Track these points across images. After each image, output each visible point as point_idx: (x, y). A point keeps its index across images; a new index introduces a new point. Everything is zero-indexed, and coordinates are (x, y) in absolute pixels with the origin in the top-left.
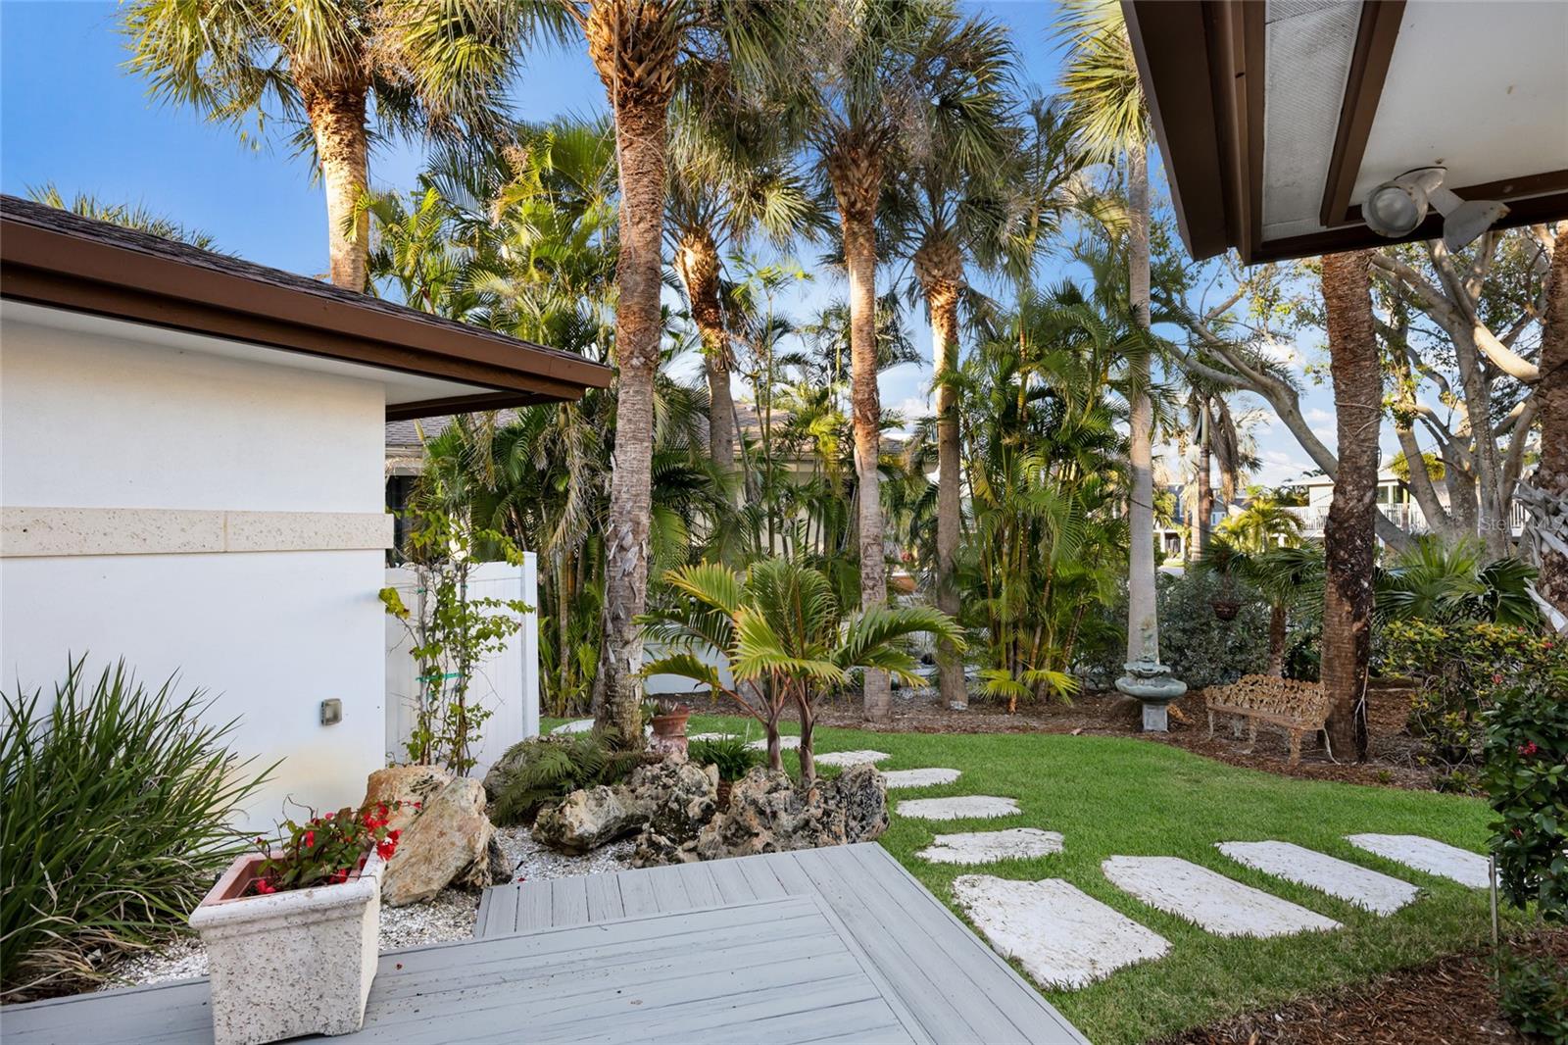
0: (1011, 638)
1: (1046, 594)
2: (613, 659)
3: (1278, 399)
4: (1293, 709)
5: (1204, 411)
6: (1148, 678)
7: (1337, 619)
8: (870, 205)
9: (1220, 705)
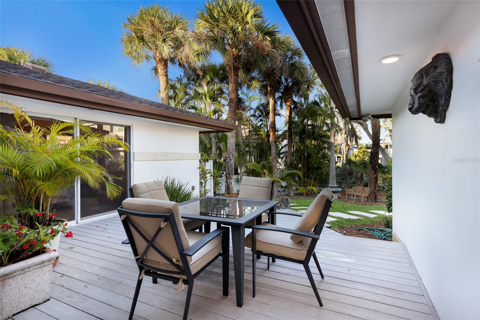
0: (303, 180)
1: (311, 170)
2: (229, 182)
3: (363, 126)
4: (363, 193)
5: (347, 126)
6: (334, 188)
7: (371, 174)
8: (274, 84)
9: (349, 193)
